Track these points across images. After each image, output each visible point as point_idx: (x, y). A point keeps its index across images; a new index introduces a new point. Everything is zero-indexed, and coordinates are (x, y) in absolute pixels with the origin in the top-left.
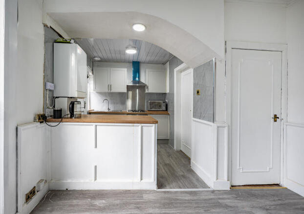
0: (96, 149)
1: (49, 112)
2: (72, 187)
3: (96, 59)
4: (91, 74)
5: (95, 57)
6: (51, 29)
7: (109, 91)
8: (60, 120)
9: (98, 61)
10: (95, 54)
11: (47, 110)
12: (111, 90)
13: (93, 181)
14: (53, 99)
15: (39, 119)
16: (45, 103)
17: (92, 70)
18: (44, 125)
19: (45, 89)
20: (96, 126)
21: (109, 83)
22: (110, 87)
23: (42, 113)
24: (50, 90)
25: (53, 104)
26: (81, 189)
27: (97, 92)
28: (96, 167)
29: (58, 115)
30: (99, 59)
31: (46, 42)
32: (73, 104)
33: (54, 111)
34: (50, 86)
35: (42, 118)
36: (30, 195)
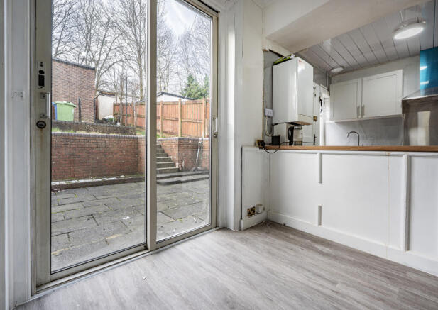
0: (320, 185)
1: (268, 140)
2: (289, 224)
3: (335, 70)
4: (325, 95)
5: (333, 69)
6: (271, 53)
7: (360, 117)
8: (278, 147)
9: (340, 73)
10: (333, 64)
11: (266, 137)
12: (363, 114)
13: (316, 224)
14: (272, 126)
15: (259, 144)
16: (264, 130)
17: (329, 90)
18: (263, 151)
19: (264, 116)
20: (321, 154)
21: (359, 104)
22: (361, 110)
23: (261, 139)
24: (269, 117)
25: (271, 130)
26: (300, 229)
27: (337, 123)
28: (320, 208)
29: (276, 142)
30: (340, 69)
31: (265, 68)
32: (292, 129)
33: (273, 138)
34: (268, 112)
35: (261, 144)
36: (251, 212)
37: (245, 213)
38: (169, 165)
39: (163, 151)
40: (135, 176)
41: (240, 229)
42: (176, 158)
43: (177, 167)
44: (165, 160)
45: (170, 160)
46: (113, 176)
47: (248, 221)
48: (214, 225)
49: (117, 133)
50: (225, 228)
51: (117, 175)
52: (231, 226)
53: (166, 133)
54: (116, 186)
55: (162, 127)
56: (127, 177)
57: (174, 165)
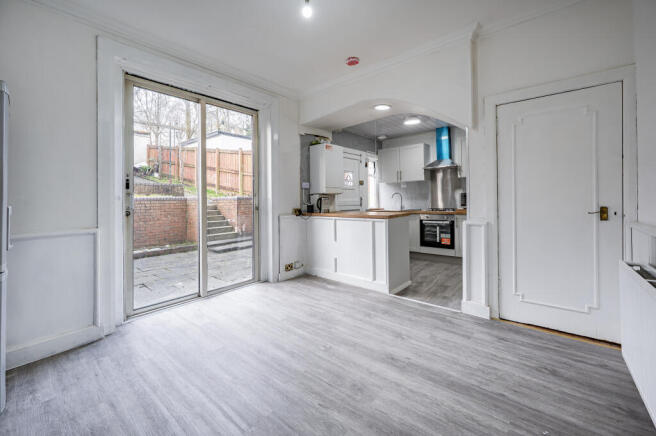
0: (335, 242)
1: (305, 208)
2: (320, 275)
6: (308, 136)
7: (400, 180)
8: (311, 214)
11: (303, 206)
13: (334, 272)
14: (309, 196)
15: (296, 212)
16: (301, 200)
17: (377, 154)
18: (299, 217)
19: (302, 189)
20: (336, 220)
21: (397, 170)
22: (399, 175)
23: (299, 208)
24: (306, 189)
25: (308, 201)
29: (311, 210)
30: (385, 137)
32: (321, 200)
33: (309, 206)
34: (306, 185)
35: (299, 212)
36: (289, 267)
37: (283, 268)
38: (226, 230)
39: (219, 213)
40: (183, 245)
41: (278, 281)
42: (234, 220)
43: (236, 231)
44: (221, 224)
45: (227, 224)
46: (155, 245)
47: (285, 274)
48: (257, 279)
49: (159, 193)
50: (266, 281)
51: (160, 245)
52: (271, 279)
53: (224, 188)
54: (160, 257)
55: (219, 182)
56: (174, 247)
57: (232, 229)
